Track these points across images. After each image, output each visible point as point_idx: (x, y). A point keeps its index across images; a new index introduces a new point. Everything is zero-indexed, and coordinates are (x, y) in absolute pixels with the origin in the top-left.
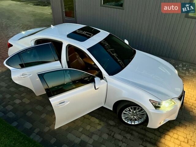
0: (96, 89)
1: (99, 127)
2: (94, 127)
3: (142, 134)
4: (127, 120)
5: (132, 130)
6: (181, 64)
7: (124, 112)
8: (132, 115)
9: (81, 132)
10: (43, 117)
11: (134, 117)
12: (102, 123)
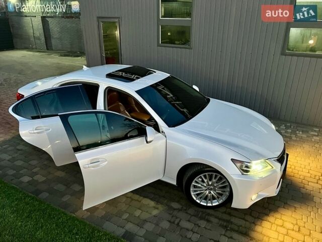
0: (147, 142)
1: (155, 212)
2: (147, 212)
3: (224, 220)
4: (201, 198)
5: (209, 214)
6: (283, 125)
7: (193, 183)
8: (206, 190)
9: (125, 219)
10: (64, 200)
11: (210, 193)
12: (160, 206)
